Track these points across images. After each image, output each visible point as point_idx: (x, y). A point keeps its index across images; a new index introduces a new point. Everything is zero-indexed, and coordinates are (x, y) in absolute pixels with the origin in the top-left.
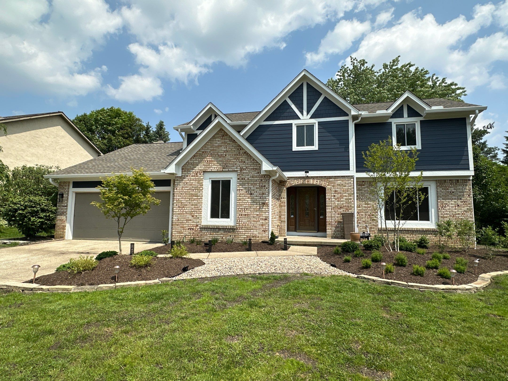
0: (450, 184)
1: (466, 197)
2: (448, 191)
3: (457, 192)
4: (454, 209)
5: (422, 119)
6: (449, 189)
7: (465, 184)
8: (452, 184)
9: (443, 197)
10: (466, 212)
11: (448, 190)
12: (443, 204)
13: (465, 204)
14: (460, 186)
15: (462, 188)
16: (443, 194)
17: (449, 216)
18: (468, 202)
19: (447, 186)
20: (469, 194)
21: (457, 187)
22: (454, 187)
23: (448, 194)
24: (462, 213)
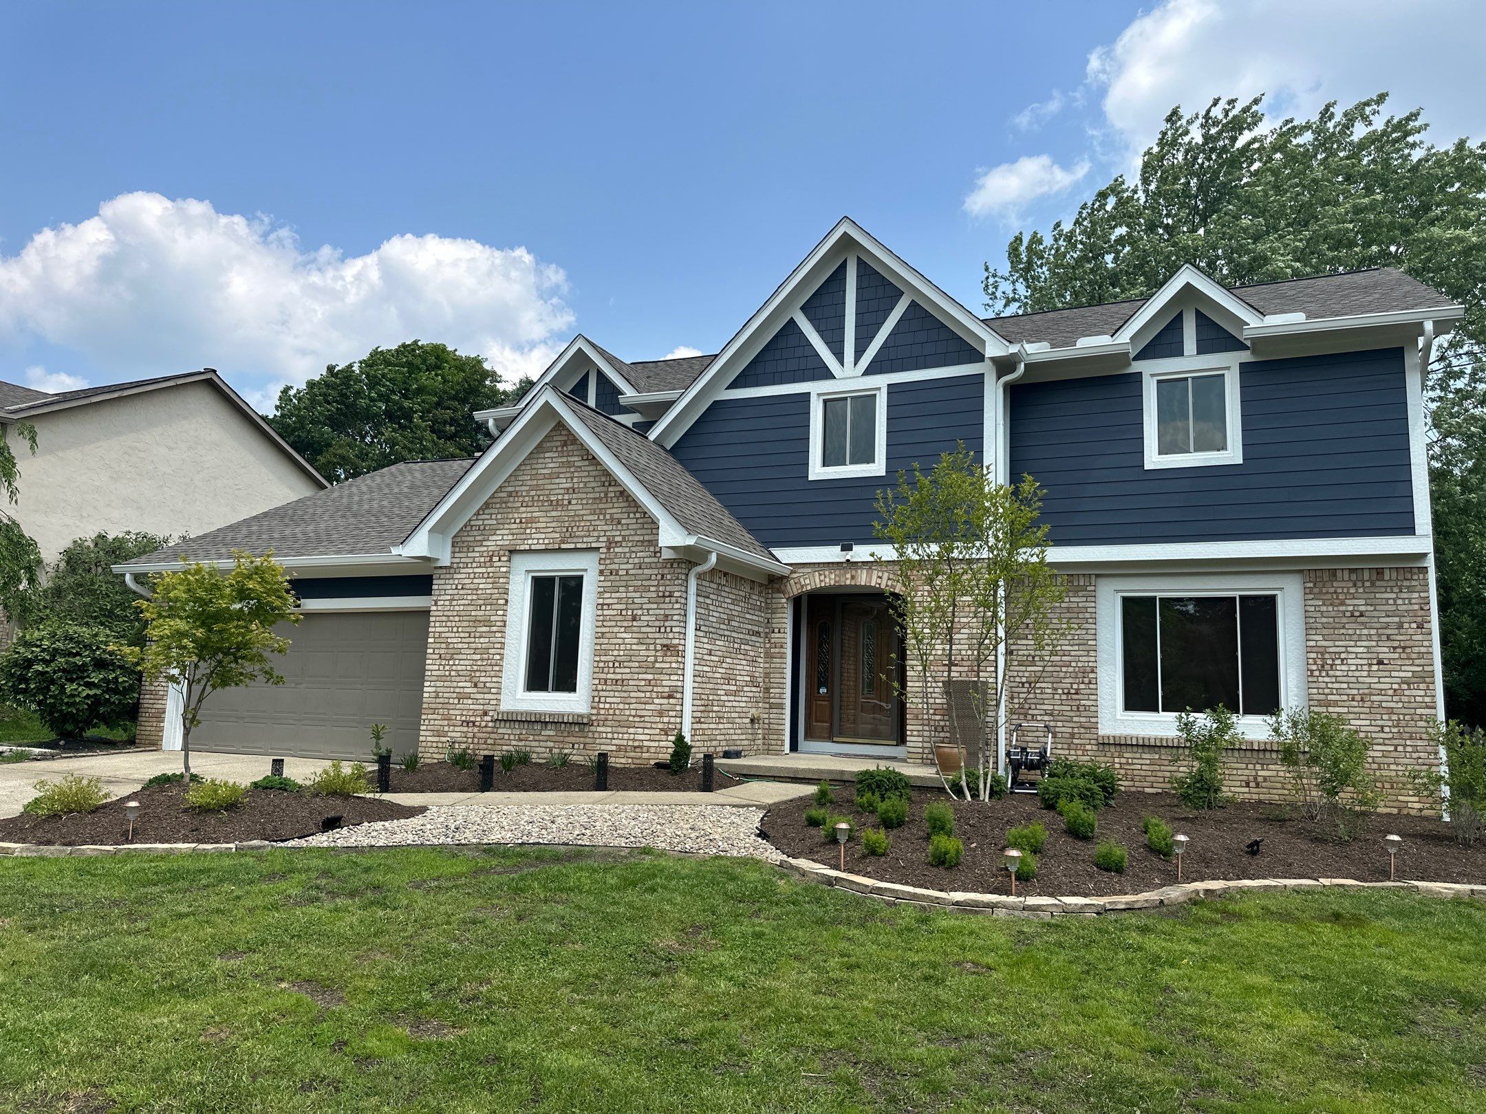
0: (1351, 584)
1: (1410, 631)
2: (1342, 608)
3: (1376, 614)
4: (1365, 674)
5: (1246, 356)
6: (1348, 602)
7: (1406, 583)
8: (1359, 584)
9: (1325, 632)
10: (1408, 684)
11: (1343, 604)
12: (1327, 656)
13: (1403, 656)
14: (1386, 592)
15: (1395, 600)
16: (1324, 620)
17: (1345, 698)
18: (1416, 650)
19: (1340, 590)
20: (1420, 619)
21: (1378, 596)
22: (1366, 596)
23: (1344, 620)
24: (1395, 690)
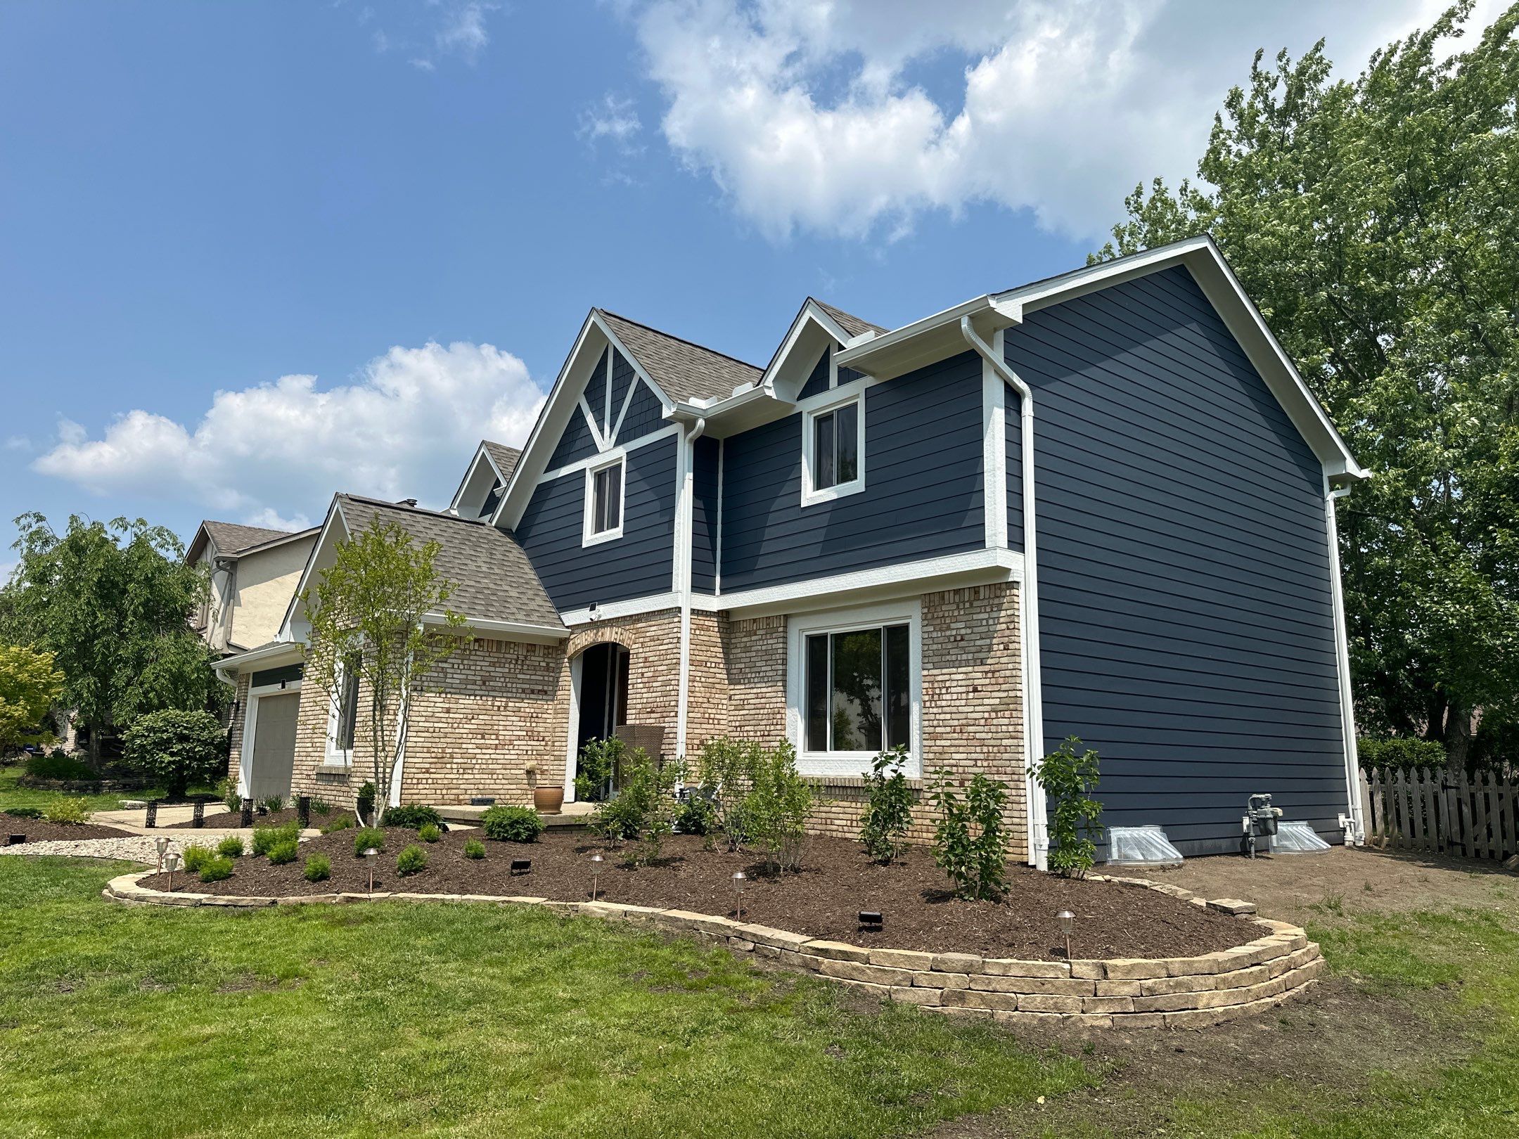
0: (955, 607)
1: (999, 654)
2: (948, 633)
3: (973, 637)
4: (963, 702)
5: (869, 381)
6: (953, 626)
7: (996, 601)
8: (961, 606)
9: (936, 659)
10: (996, 712)
11: (949, 628)
12: (936, 685)
13: (993, 681)
14: (980, 612)
15: (987, 620)
16: (935, 647)
17: (948, 729)
18: (1003, 673)
19: (946, 615)
20: (1006, 640)
21: (975, 617)
22: (965, 618)
23: (950, 646)
24: (986, 719)
